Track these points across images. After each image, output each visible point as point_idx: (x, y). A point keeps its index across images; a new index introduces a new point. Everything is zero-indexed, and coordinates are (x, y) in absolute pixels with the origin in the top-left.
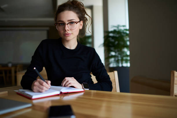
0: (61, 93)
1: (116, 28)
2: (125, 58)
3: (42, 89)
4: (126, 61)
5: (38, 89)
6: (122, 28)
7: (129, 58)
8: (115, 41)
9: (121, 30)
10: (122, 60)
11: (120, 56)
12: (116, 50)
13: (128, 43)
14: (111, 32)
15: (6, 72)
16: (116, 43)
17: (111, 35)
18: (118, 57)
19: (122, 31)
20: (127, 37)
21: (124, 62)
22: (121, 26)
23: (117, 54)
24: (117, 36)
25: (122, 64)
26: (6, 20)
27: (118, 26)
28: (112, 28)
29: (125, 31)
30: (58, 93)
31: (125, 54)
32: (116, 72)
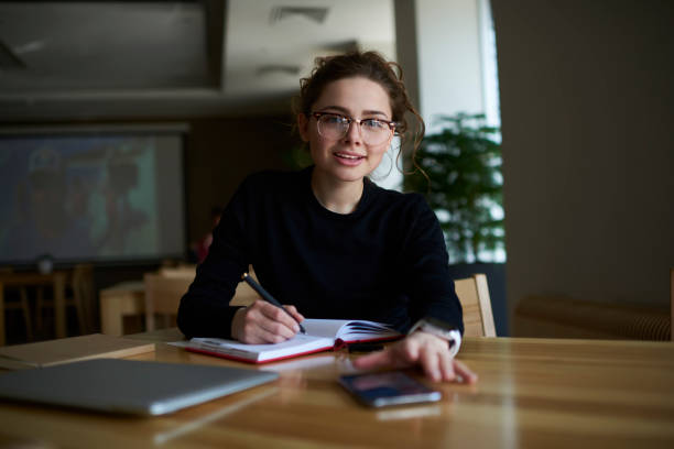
0: (339, 343)
1: (449, 125)
2: (485, 232)
3: (275, 332)
4: (491, 243)
5: (261, 331)
6: (473, 124)
7: (499, 232)
8: (449, 171)
9: (468, 129)
10: (476, 239)
11: (466, 224)
12: (454, 204)
13: (498, 178)
14: (435, 139)
15: (32, 291)
16: (453, 176)
17: (434, 148)
18: (460, 228)
19: (471, 135)
20: (491, 154)
21: (482, 245)
22: (468, 117)
23: (457, 217)
24: (456, 152)
25: (476, 252)
26: (30, 97)
27: (459, 119)
28: (435, 123)
29: (482, 135)
30: (329, 343)
31: (483, 219)
32: (482, 279)
